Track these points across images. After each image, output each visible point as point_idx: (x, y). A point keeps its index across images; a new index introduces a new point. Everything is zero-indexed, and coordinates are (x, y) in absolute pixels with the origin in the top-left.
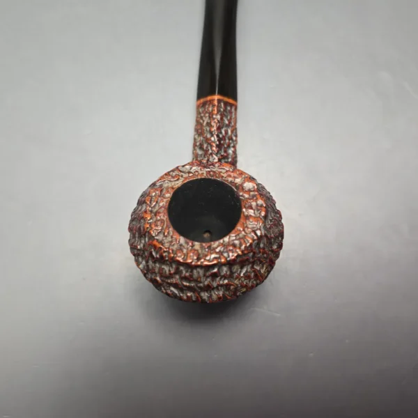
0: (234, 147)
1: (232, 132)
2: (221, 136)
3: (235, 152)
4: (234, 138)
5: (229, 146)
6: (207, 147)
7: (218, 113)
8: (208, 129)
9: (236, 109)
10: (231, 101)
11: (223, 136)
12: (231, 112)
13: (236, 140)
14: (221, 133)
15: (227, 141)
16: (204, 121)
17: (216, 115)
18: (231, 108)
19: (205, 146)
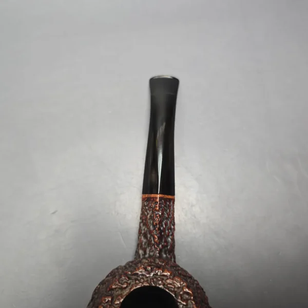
0: (173, 235)
1: (171, 223)
2: (162, 228)
3: (173, 240)
4: (172, 227)
5: (168, 236)
6: (150, 238)
7: (159, 209)
8: (151, 222)
9: (174, 203)
10: (170, 197)
11: (164, 228)
12: (169, 206)
13: (174, 229)
14: (162, 226)
15: (167, 231)
16: (148, 214)
17: (158, 211)
18: (170, 203)
19: (149, 236)
